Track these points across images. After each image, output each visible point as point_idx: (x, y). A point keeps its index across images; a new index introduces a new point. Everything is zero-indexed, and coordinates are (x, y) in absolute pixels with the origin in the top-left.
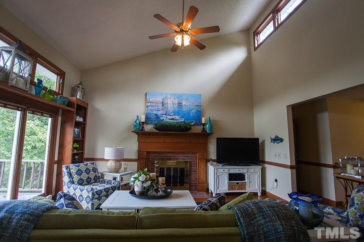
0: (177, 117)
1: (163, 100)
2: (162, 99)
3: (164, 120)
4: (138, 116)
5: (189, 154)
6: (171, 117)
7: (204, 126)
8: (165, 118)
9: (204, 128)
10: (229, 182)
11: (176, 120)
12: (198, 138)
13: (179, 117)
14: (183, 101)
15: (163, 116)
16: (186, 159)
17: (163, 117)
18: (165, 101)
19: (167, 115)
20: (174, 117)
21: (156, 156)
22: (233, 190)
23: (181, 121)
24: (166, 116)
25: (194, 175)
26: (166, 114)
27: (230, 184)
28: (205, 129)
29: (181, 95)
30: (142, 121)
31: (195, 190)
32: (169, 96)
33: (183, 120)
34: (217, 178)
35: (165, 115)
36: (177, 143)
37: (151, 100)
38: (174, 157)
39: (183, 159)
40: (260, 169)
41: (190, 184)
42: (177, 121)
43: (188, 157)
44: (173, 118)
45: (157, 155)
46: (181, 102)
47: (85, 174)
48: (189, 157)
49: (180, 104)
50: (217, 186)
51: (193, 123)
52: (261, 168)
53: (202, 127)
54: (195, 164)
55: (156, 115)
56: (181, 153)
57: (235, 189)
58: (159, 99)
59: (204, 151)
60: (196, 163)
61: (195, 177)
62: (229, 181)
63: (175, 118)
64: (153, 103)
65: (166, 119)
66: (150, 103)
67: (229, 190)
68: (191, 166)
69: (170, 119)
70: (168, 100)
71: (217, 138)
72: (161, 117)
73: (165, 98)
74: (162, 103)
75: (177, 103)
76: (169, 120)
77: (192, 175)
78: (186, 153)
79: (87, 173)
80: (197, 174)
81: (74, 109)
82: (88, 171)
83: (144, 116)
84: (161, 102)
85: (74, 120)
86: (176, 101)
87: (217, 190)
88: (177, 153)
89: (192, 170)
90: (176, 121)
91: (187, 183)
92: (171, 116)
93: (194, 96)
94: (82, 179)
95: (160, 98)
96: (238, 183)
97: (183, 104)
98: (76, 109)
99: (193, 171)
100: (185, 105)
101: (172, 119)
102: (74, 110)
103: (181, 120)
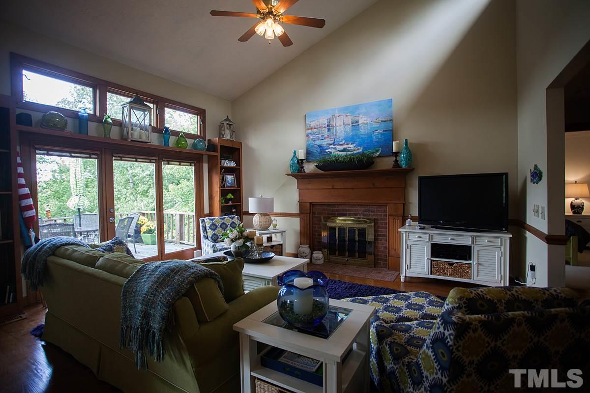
0: (352, 146)
1: (329, 120)
2: (327, 119)
3: (331, 153)
4: (295, 153)
5: (375, 207)
6: (341, 148)
7: (396, 157)
8: (333, 150)
9: (396, 161)
10: (432, 259)
11: (349, 151)
12: (387, 179)
13: (354, 145)
14: (361, 116)
15: (330, 146)
16: (368, 215)
17: (329, 148)
18: (332, 123)
19: (336, 145)
20: (346, 146)
21: (324, 210)
22: (441, 275)
23: (357, 152)
24: (334, 147)
25: (383, 241)
26: (334, 142)
27: (434, 263)
28: (398, 162)
29: (357, 108)
30: (300, 159)
31: (384, 267)
32: (338, 113)
33: (360, 151)
34: (408, 250)
35: (334, 144)
36: (353, 189)
37: (312, 124)
38: (349, 211)
39: (364, 215)
40: (508, 241)
41: (375, 255)
42: (352, 152)
43: (371, 212)
44: (344, 148)
45: (326, 208)
46: (356, 119)
47: (220, 229)
48: (374, 211)
49: (355, 124)
50: (408, 264)
51: (378, 153)
52: (510, 238)
53: (394, 158)
54: (385, 224)
55: (320, 146)
56: (361, 205)
57: (445, 274)
58: (323, 121)
59: (397, 202)
60: (386, 222)
61: (384, 246)
62: (432, 256)
63: (349, 148)
64: (315, 128)
65: (335, 151)
66: (311, 129)
67: (431, 274)
68: (378, 227)
69: (340, 151)
70: (336, 120)
71: (419, 177)
72: (328, 149)
73: (331, 118)
74: (328, 126)
75: (350, 123)
76: (338, 153)
77: (379, 242)
78: (370, 205)
79: (222, 228)
80: (387, 241)
81: (217, 152)
82: (224, 226)
83: (303, 150)
84: (327, 124)
85: (219, 166)
86: (349, 120)
87: (407, 271)
88: (354, 205)
89: (379, 233)
90: (350, 153)
91: (370, 254)
92: (342, 145)
93: (379, 104)
94: (216, 235)
95: (324, 119)
96: (451, 264)
97: (360, 122)
98: (220, 152)
99: (380, 235)
100: (364, 123)
101: (345, 150)
102: (218, 154)
103: (358, 149)
